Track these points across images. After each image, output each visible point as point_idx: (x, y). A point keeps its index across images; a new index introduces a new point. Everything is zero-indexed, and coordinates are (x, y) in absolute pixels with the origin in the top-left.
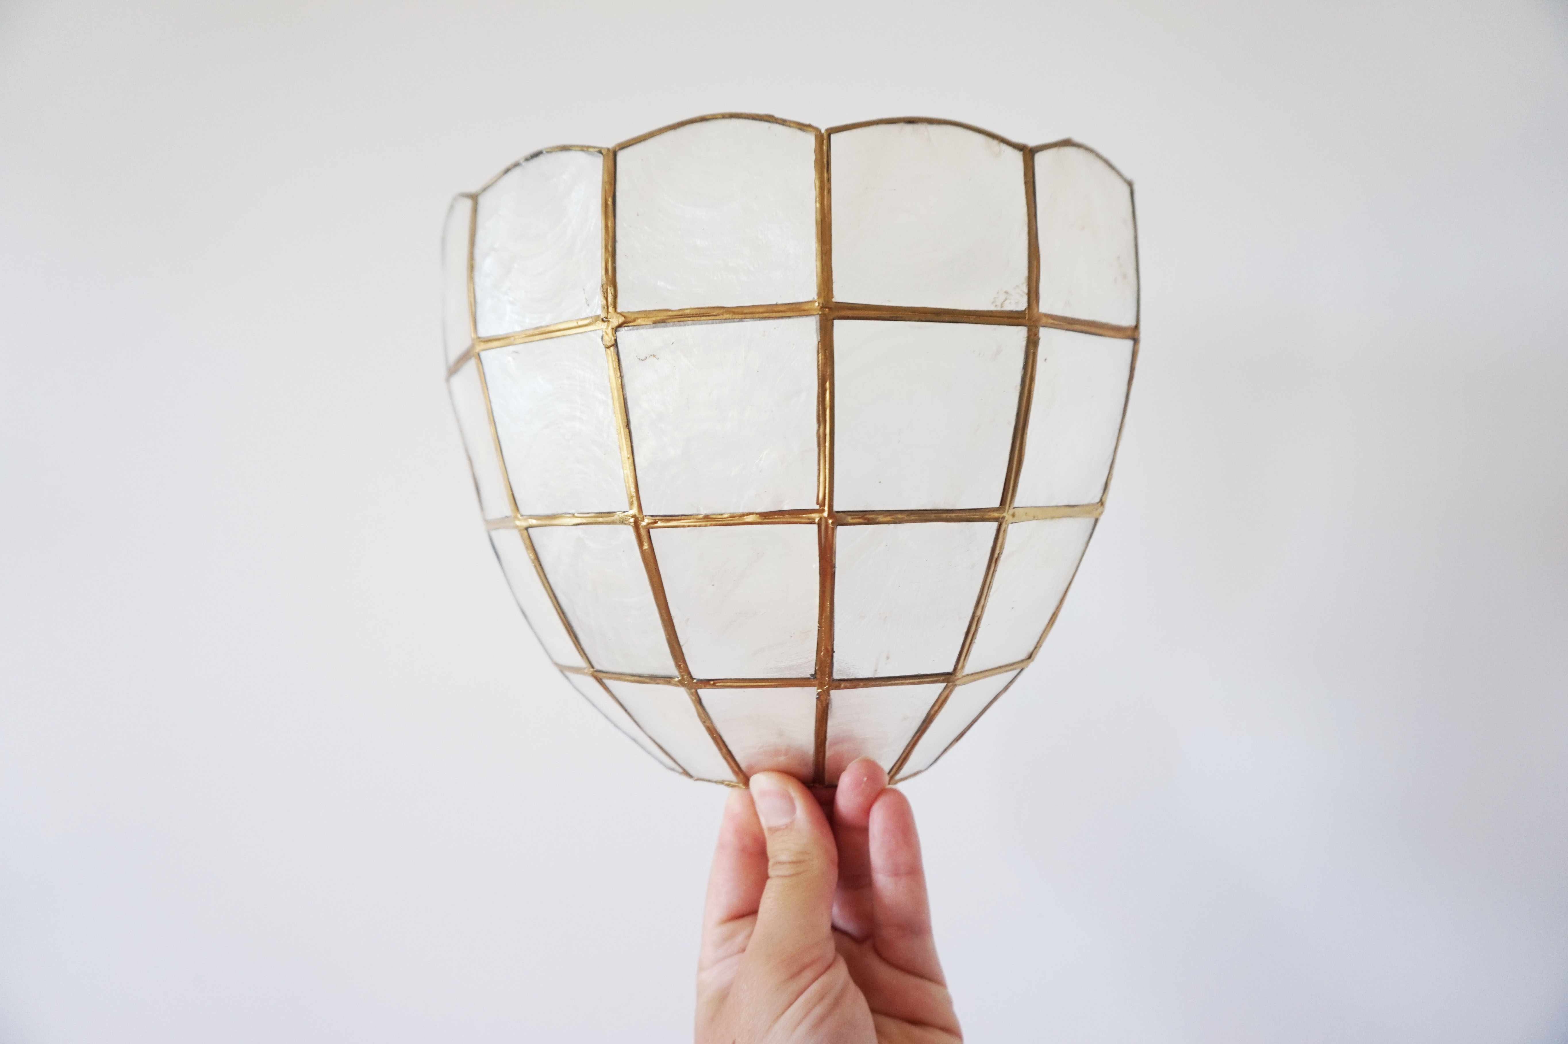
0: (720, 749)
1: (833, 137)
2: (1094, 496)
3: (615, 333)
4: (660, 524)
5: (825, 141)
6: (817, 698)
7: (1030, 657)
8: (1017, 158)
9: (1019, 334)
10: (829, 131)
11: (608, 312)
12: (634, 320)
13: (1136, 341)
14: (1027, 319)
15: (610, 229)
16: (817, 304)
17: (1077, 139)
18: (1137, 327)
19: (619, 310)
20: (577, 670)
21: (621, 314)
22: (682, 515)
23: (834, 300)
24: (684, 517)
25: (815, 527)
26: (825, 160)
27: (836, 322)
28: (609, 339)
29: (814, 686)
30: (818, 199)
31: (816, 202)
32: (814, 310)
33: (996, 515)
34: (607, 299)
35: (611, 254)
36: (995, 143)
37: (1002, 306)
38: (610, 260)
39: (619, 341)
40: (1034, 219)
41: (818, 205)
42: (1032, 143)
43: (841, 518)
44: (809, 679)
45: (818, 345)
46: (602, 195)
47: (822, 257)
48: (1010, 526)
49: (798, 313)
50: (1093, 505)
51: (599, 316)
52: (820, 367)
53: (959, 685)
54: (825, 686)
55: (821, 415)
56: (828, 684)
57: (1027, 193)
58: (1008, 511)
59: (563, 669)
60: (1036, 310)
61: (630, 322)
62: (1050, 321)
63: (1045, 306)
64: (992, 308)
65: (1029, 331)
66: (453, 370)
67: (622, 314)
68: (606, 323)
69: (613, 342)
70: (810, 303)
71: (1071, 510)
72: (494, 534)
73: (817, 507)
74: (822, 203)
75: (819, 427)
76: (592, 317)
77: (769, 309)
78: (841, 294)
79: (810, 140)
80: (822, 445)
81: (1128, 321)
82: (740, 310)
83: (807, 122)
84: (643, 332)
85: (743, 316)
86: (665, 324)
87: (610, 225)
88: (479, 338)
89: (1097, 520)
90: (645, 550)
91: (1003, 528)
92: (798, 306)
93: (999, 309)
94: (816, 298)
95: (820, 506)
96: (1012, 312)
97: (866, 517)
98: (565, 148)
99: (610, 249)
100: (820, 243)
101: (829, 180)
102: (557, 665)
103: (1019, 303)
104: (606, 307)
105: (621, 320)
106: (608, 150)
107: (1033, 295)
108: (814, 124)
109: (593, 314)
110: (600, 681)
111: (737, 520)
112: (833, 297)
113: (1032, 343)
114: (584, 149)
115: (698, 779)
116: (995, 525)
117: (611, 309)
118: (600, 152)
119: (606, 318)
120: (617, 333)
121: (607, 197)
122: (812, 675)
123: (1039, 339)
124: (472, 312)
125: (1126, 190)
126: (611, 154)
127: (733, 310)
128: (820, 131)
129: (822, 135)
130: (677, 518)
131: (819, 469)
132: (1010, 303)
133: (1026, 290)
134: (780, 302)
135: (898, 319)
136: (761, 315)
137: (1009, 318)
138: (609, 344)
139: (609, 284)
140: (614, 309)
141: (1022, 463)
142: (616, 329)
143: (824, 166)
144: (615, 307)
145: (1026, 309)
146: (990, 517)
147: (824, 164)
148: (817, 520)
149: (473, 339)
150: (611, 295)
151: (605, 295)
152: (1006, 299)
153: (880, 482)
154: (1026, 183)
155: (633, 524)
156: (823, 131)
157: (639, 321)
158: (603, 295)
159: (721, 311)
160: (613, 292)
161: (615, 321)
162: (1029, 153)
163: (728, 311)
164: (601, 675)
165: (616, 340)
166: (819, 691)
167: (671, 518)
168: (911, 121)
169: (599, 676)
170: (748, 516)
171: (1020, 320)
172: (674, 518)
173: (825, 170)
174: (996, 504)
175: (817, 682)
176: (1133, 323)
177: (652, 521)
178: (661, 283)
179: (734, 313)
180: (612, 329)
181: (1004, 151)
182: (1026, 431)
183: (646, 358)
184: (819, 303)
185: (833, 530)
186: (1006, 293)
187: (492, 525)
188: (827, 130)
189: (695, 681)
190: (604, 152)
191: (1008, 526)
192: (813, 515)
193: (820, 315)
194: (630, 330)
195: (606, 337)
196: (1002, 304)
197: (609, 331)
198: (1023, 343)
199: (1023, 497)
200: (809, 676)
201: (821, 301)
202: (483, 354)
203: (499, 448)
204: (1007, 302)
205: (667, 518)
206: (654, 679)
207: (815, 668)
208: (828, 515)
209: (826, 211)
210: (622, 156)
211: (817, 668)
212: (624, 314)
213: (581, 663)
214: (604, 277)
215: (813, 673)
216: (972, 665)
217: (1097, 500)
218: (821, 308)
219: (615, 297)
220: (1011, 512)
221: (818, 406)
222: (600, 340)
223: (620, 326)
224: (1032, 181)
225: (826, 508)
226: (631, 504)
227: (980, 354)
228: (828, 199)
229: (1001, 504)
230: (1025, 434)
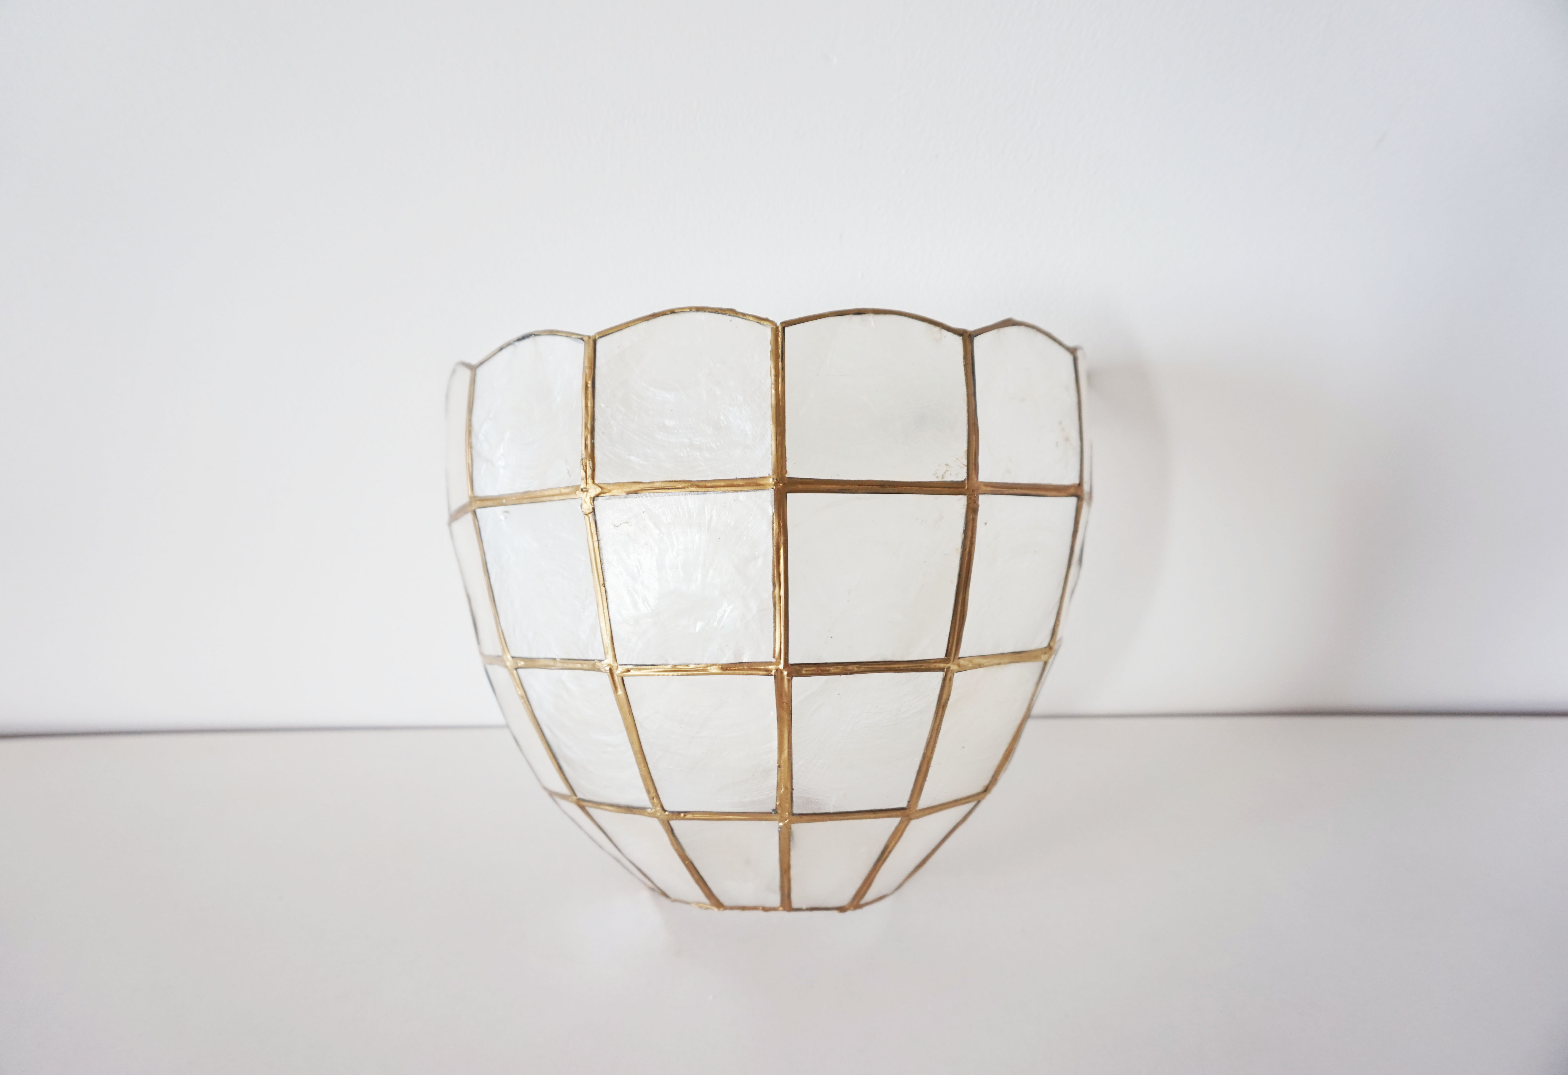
0: (693, 875)
1: (787, 329)
2: (1042, 641)
3: (593, 502)
4: (632, 672)
5: (780, 334)
6: (779, 831)
7: (986, 790)
8: (957, 342)
9: (959, 503)
10: (784, 325)
11: (587, 483)
12: (610, 491)
13: (1080, 498)
14: (966, 488)
15: (589, 409)
16: (771, 480)
17: (1018, 318)
18: (1080, 485)
19: (597, 482)
20: (563, 797)
21: (597, 485)
22: (652, 665)
23: (787, 476)
24: (653, 666)
25: (771, 679)
26: (780, 351)
27: (788, 495)
28: (588, 507)
29: (775, 820)
30: (773, 386)
31: (771, 388)
32: (769, 485)
33: (942, 665)
34: (586, 472)
35: (590, 431)
36: (936, 329)
37: (943, 477)
38: (589, 436)
39: (596, 510)
40: (973, 398)
41: (773, 392)
42: (971, 328)
43: (798, 670)
44: (771, 813)
45: (773, 515)
46: (583, 379)
47: (776, 438)
48: (956, 674)
49: (755, 488)
50: (1041, 649)
51: (578, 486)
52: (775, 535)
53: (914, 819)
54: (786, 820)
55: (776, 576)
56: (788, 818)
57: (966, 374)
58: (953, 662)
59: (552, 794)
60: (975, 480)
61: (606, 493)
62: (989, 489)
63: (985, 475)
64: (934, 479)
65: (968, 499)
66: (455, 516)
67: (599, 485)
68: (585, 493)
69: (591, 510)
70: (766, 479)
71: (1019, 656)
72: (489, 668)
73: (774, 660)
74: (777, 390)
75: (774, 588)
76: (573, 487)
77: (730, 483)
78: (794, 471)
79: (767, 333)
80: (777, 605)
81: (1071, 479)
82: (704, 484)
83: (764, 316)
84: (617, 501)
85: (706, 489)
86: (637, 494)
87: (589, 405)
88: (475, 497)
89: (1046, 663)
90: (620, 695)
91: (948, 677)
92: (755, 481)
93: (940, 480)
94: (771, 474)
95: (777, 659)
96: (952, 482)
97: (820, 669)
98: (553, 333)
99: (589, 426)
100: (775, 425)
101: (783, 368)
102: (545, 789)
103: (960, 475)
104: (585, 479)
105: (599, 490)
106: (589, 337)
107: (972, 466)
108: (771, 318)
109: (574, 484)
110: (583, 808)
111: (702, 671)
112: (786, 473)
113: (972, 511)
114: (568, 335)
115: (675, 901)
116: (940, 675)
117: (590, 481)
118: (582, 339)
119: (585, 488)
120: (595, 502)
121: (587, 380)
122: (774, 810)
123: (978, 506)
124: (469, 472)
125: (1069, 358)
126: (591, 342)
127: (697, 484)
128: (776, 324)
129: (777, 328)
130: (647, 667)
131: (775, 626)
132: (950, 474)
133: (965, 463)
134: (739, 477)
135: (845, 491)
136: (722, 489)
137: (949, 488)
138: (588, 512)
139: (588, 458)
140: (592, 480)
141: (966, 618)
142: (594, 499)
143: (779, 356)
144: (593, 478)
145: (965, 480)
146: (936, 667)
147: (779, 355)
148: (773, 673)
149: (471, 498)
150: (589, 468)
151: (585, 468)
152: (947, 471)
153: (832, 637)
154: (965, 365)
155: (609, 671)
156: (778, 324)
157: (615, 492)
158: (582, 468)
159: (686, 485)
160: (591, 466)
161: (593, 491)
162: (968, 338)
163: (693, 485)
164: (582, 803)
165: (594, 509)
166: (781, 824)
167: (642, 667)
168: (859, 312)
169: (582, 804)
170: (712, 667)
171: (961, 490)
172: (645, 667)
173: (780, 360)
174: (942, 655)
175: (778, 817)
176: (1077, 481)
177: (625, 670)
178: (633, 458)
179: (698, 486)
180: (591, 498)
181: (945, 337)
182: (967, 589)
183: (620, 524)
184: (773, 479)
185: (790, 681)
186: (947, 465)
187: (489, 660)
188: (782, 324)
189: (667, 813)
190: (586, 339)
191: (954, 675)
192: (771, 667)
193: (774, 490)
194: (607, 499)
195: (584, 505)
196: (943, 476)
197: (588, 500)
198: (963, 510)
199: (967, 649)
200: (771, 811)
201: (775, 477)
202: (479, 511)
203: (492, 596)
204: (948, 474)
205: (639, 667)
206: (630, 809)
207: (776, 804)
208: (784, 668)
209: (780, 397)
210: (600, 343)
211: (778, 804)
212: (601, 485)
213: (565, 790)
214: (584, 452)
215: (775, 808)
216: (924, 802)
217: (1045, 644)
218: (775, 483)
219: (594, 470)
220: (956, 661)
221: (773, 570)
222: (580, 507)
223: (597, 496)
224: (971, 362)
225: (782, 661)
226: (606, 653)
227: (922, 521)
228: (782, 385)
229: (946, 656)
230: (967, 592)
